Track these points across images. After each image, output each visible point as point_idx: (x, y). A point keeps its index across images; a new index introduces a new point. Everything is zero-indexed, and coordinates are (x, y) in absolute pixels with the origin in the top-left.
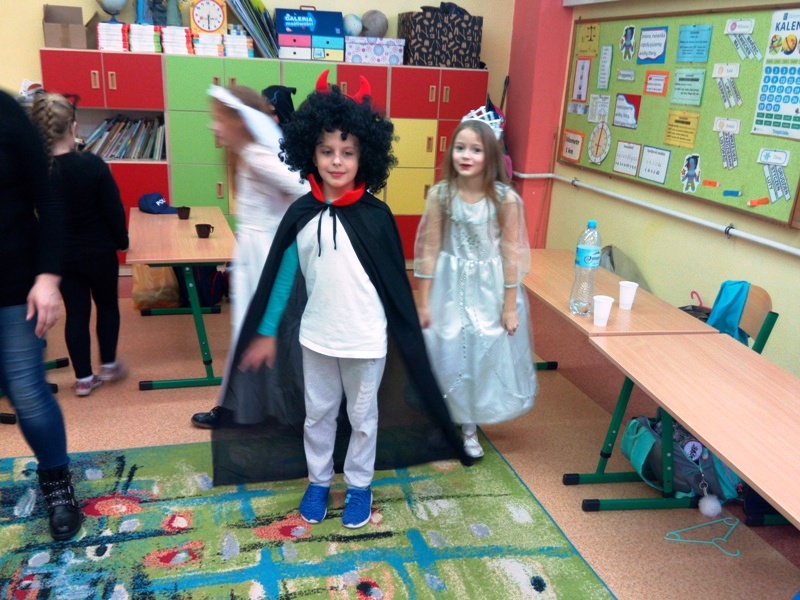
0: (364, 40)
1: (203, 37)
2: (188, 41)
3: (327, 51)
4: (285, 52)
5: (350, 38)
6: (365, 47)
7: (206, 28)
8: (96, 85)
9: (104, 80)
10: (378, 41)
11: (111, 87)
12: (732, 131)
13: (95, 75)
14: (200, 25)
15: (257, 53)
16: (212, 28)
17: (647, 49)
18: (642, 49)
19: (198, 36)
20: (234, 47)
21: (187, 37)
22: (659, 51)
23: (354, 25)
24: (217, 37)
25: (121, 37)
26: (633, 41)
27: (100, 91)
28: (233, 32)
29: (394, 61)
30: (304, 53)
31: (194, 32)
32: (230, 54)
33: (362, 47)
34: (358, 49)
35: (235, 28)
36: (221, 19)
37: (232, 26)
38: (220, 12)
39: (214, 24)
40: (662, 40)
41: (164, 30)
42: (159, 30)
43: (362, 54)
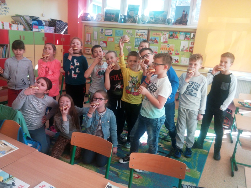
2: (10, 26)
3: (41, 30)
4: (34, 30)
5: (45, 27)
10: (50, 28)
12: (130, 48)
15: (25, 29)
17: (108, 33)
18: (106, 33)
19: (12, 25)
22: (111, 34)
24: (16, 25)
26: (103, 31)
28: (19, 24)
29: (53, 32)
30: (37, 30)
32: (19, 29)
40: (111, 32)
41: (4, 23)
42: (2, 23)
43: (47, 30)
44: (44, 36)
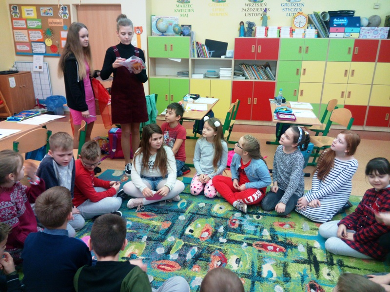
0: (370, 28)
1: (297, 31)
2: (290, 32)
3: (351, 34)
4: (332, 35)
5: (363, 28)
6: (369, 31)
7: (298, 27)
8: (253, 51)
9: (256, 49)
10: (376, 28)
11: (258, 52)
13: (253, 47)
14: (296, 25)
15: (319, 36)
16: (301, 26)
19: (295, 30)
20: (309, 33)
21: (290, 30)
23: (365, 22)
24: (303, 30)
25: (264, 32)
27: (254, 53)
28: (310, 27)
29: (383, 37)
30: (341, 35)
31: (293, 28)
32: (307, 37)
33: (368, 31)
34: (366, 32)
35: (310, 26)
36: (305, 23)
37: (309, 25)
38: (305, 20)
39: (302, 25)
41: (281, 28)
42: (279, 28)
43: (367, 34)
44: (352, 45)
